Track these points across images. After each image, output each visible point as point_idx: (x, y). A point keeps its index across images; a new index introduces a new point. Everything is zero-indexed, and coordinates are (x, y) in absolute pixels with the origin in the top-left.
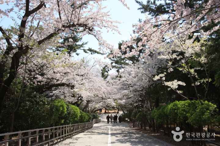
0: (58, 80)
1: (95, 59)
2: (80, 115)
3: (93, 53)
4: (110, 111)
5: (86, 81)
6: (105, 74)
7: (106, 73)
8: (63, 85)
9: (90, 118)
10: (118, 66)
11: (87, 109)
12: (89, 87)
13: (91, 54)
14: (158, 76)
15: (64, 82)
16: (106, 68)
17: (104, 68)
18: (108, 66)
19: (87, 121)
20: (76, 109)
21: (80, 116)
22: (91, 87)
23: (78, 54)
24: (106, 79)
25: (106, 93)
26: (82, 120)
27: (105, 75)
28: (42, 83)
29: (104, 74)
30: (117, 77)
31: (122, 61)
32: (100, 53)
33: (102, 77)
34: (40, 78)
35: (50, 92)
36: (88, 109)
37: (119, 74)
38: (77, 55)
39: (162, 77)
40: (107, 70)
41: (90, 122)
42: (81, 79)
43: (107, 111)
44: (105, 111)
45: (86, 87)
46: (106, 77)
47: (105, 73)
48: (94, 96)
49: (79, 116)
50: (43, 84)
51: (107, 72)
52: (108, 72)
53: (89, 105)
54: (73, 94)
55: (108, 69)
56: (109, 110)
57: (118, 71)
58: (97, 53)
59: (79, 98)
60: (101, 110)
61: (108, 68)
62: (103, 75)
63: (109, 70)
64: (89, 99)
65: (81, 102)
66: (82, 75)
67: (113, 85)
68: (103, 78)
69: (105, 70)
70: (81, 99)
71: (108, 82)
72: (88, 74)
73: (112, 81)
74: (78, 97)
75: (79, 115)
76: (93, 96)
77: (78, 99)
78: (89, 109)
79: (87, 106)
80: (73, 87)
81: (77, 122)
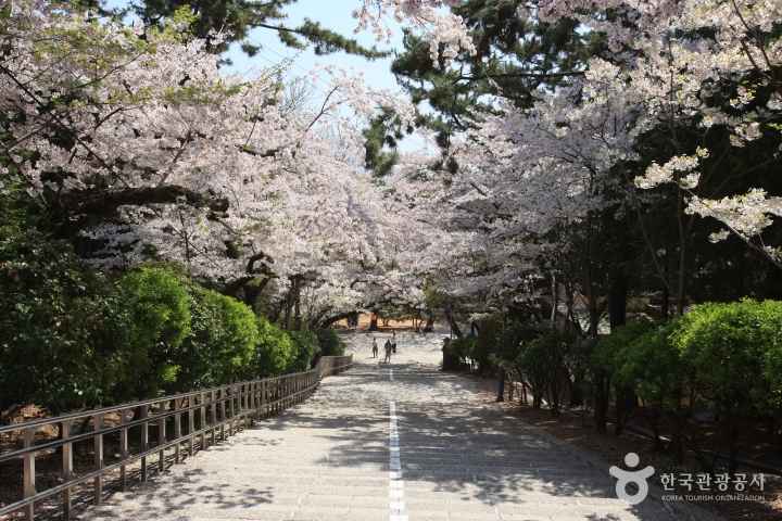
0: (148, 172)
1: (337, 74)
2: (258, 343)
3: (323, 49)
4: (392, 323)
5: (288, 179)
6: (379, 154)
7: (386, 149)
8: (168, 194)
9: (303, 355)
10: (440, 118)
11: (293, 308)
12: (303, 212)
13: (318, 51)
14: (662, 165)
15: (180, 184)
16: (385, 123)
17: (378, 124)
18: (399, 111)
19: (290, 370)
20: (242, 315)
21: (257, 346)
22: (312, 214)
23: (251, 51)
24: (386, 177)
25: (379, 243)
26: (265, 362)
27: (381, 158)
28: (68, 183)
29: (376, 151)
30: (437, 167)
31: (462, 97)
32: (361, 52)
33: (368, 167)
34: (57, 157)
35: (118, 231)
36: (298, 312)
37: (445, 154)
38: (246, 55)
39: (684, 174)
40: (392, 134)
41: (303, 369)
42: (265, 171)
43: (380, 323)
44: (374, 322)
45: (291, 211)
46: (386, 168)
47: (382, 146)
48: (327, 253)
49: (252, 347)
50: (75, 190)
51: (393, 144)
52: (398, 142)
53: (302, 293)
54: (227, 243)
55: (396, 127)
56: (392, 317)
57: (443, 141)
58: (343, 52)
59: (257, 264)
60: (352, 317)
61: (398, 122)
62: (371, 157)
63: (404, 132)
64: (305, 270)
65: (264, 282)
66: (271, 153)
67: (413, 206)
68: (370, 171)
69: (382, 133)
70: (264, 269)
71: (392, 191)
72: (298, 146)
73: (409, 189)
74: (253, 259)
75: (253, 341)
76: (321, 255)
77: (251, 264)
78: (304, 310)
79: (292, 298)
80: (219, 207)
81: (243, 374)
